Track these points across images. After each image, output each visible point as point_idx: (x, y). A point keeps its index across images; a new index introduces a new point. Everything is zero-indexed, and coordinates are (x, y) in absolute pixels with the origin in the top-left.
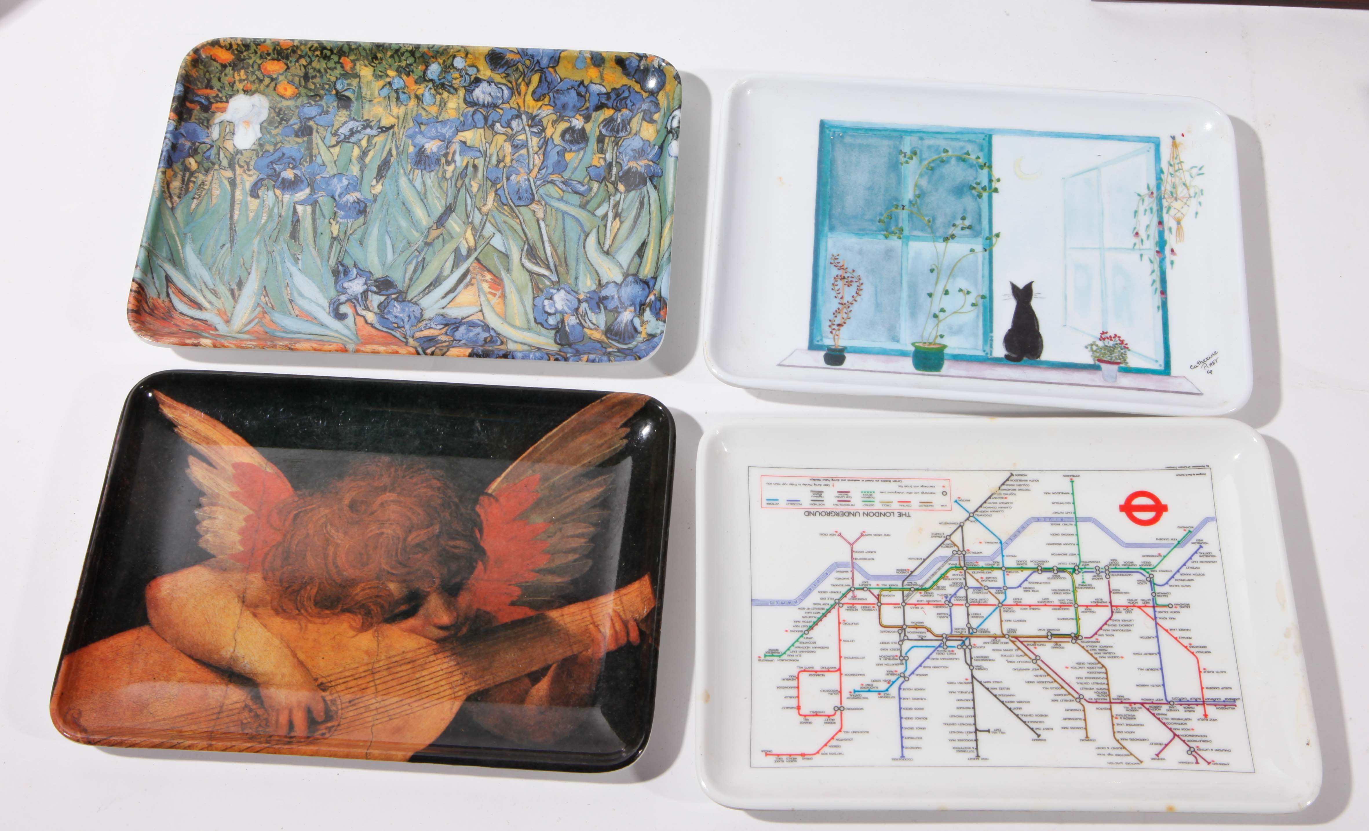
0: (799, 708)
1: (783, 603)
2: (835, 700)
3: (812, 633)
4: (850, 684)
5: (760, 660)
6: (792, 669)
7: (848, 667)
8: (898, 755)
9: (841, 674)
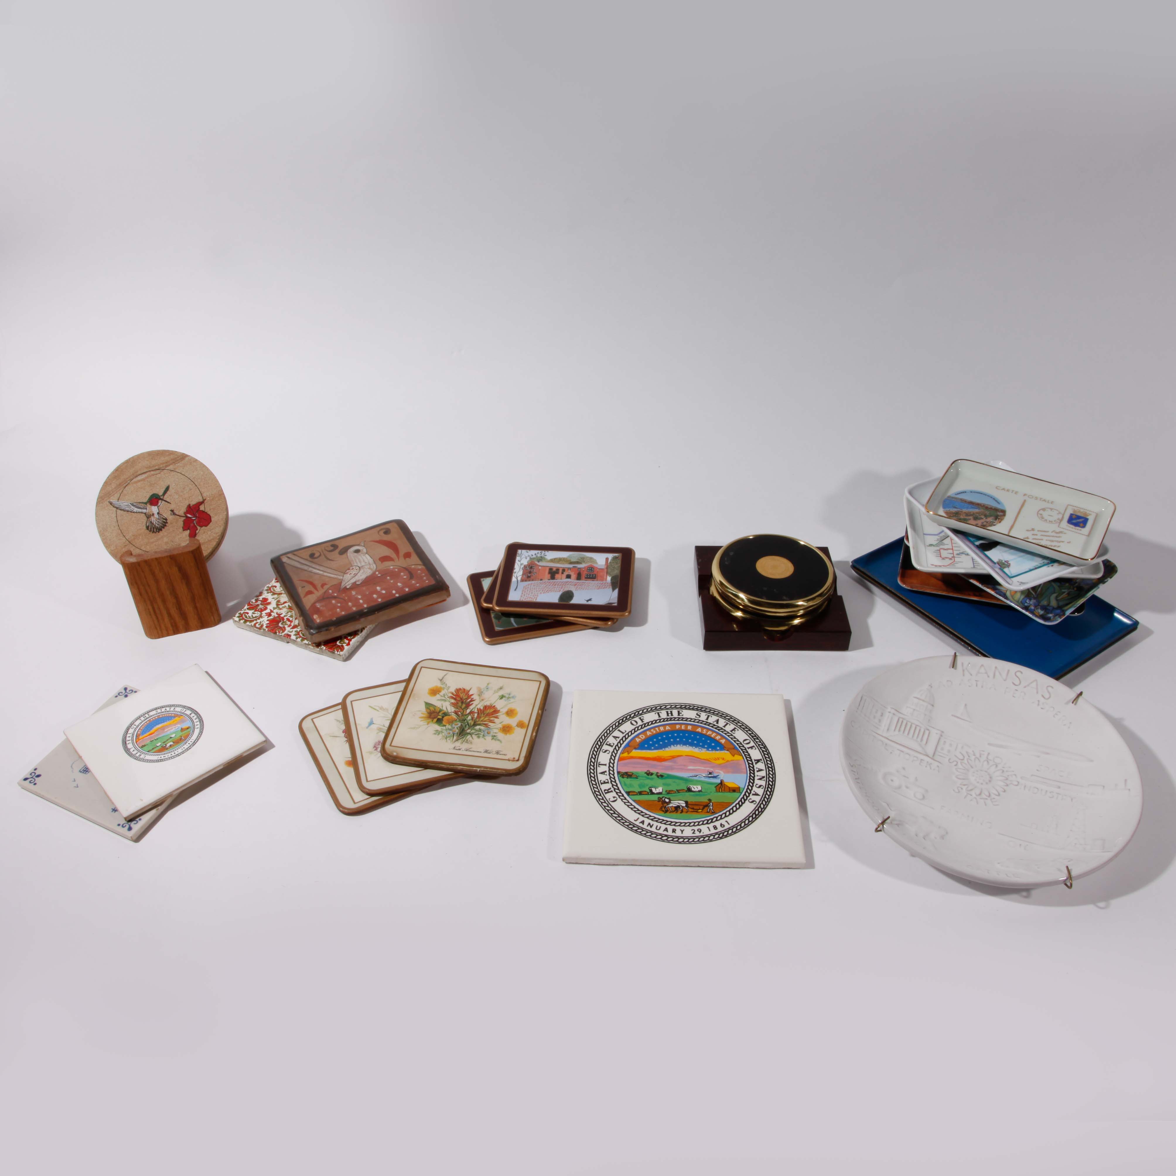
0: (941, 556)
1: (935, 535)
2: (952, 555)
3: (943, 541)
4: (955, 552)
5: (927, 546)
6: (938, 548)
7: (954, 549)
8: (973, 567)
9: (953, 550)
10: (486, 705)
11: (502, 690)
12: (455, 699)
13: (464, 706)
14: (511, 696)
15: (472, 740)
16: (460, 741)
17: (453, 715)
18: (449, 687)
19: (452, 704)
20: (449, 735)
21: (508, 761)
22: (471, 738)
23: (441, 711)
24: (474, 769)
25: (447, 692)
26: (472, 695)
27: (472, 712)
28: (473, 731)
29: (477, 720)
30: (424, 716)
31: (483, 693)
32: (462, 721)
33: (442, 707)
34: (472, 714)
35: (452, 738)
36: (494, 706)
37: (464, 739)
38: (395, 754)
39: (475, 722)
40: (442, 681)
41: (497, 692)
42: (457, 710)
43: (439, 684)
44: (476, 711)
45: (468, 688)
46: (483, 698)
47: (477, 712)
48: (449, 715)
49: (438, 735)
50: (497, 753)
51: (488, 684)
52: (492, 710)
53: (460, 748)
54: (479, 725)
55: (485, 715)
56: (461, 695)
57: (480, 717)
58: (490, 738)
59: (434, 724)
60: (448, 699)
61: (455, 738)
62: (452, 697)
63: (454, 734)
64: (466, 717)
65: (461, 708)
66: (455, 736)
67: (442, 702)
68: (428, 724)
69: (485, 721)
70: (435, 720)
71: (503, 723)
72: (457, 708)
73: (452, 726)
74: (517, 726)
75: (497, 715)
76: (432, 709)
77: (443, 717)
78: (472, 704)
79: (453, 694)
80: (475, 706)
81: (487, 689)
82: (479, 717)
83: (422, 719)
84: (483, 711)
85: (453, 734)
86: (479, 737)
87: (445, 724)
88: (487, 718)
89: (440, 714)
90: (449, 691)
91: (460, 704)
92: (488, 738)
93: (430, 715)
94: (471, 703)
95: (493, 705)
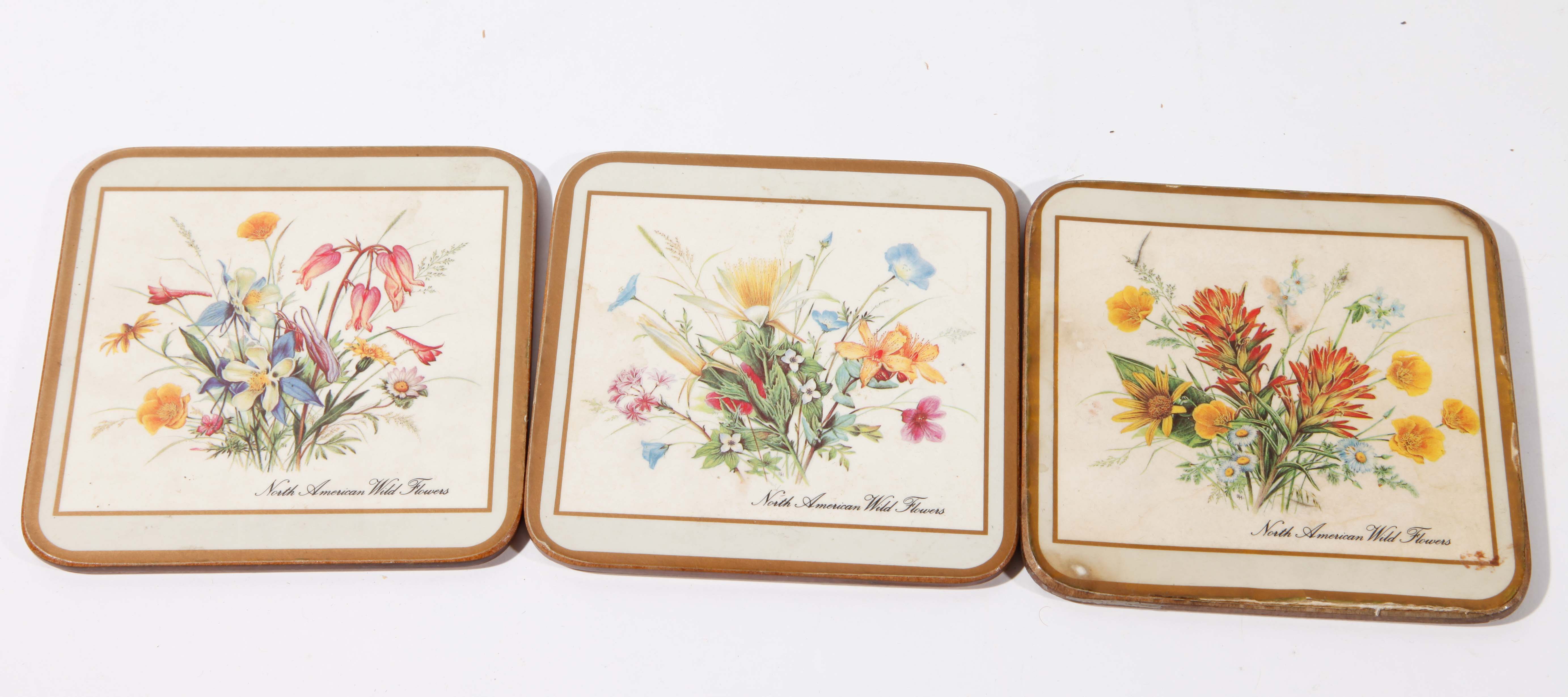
10: (1313, 347)
11: (1347, 283)
12: (1206, 334)
13: (1243, 359)
14: (1386, 304)
15: (1314, 490)
16: (1277, 498)
17: (1220, 396)
18: (1171, 288)
19: (1202, 353)
20: (1231, 478)
21: (1462, 567)
22: (1308, 487)
23: (1176, 386)
24: (1362, 606)
25: (1170, 309)
26: (1256, 312)
27: (1276, 382)
28: (1306, 456)
29: (1306, 411)
30: (1129, 410)
31: (1291, 301)
32: (1257, 418)
33: (1174, 369)
34: (1280, 389)
35: (1246, 488)
36: (1344, 350)
37: (1287, 491)
38: (1081, 571)
39: (1300, 421)
40: (1141, 264)
41: (1336, 293)
42: (1224, 376)
43: (1133, 281)
44: (1289, 374)
45: (1234, 289)
46: (1296, 323)
47: (1294, 378)
48: (1208, 400)
49: (1197, 481)
50: (1417, 537)
51: (1295, 263)
52: (1341, 368)
53: (1287, 526)
54: (1318, 428)
55: (1324, 387)
56: (1221, 317)
57: (1313, 400)
58: (1374, 478)
59: (1171, 440)
60: (1183, 334)
61: (1256, 487)
62: (1192, 328)
63: (1248, 476)
64: (1264, 401)
65: (1236, 365)
66: (1252, 480)
67: (1168, 349)
68: (1149, 442)
69: (1332, 414)
70: (1168, 422)
71: (1393, 417)
72: (1224, 369)
73: (1229, 440)
74: (1444, 422)
75: (1365, 382)
76: (1143, 378)
77: (1190, 409)
78: (1269, 347)
79: (1191, 314)
80: (1280, 355)
81: (1298, 282)
82: (1306, 399)
83: (1127, 423)
84: (1315, 374)
85: (1244, 475)
86: (1333, 478)
87: (1208, 438)
88: (1334, 402)
89: (1177, 397)
90: (1176, 302)
91: (1228, 352)
92: (1367, 479)
93: (1147, 406)
94: (1263, 345)
95: (1338, 348)
